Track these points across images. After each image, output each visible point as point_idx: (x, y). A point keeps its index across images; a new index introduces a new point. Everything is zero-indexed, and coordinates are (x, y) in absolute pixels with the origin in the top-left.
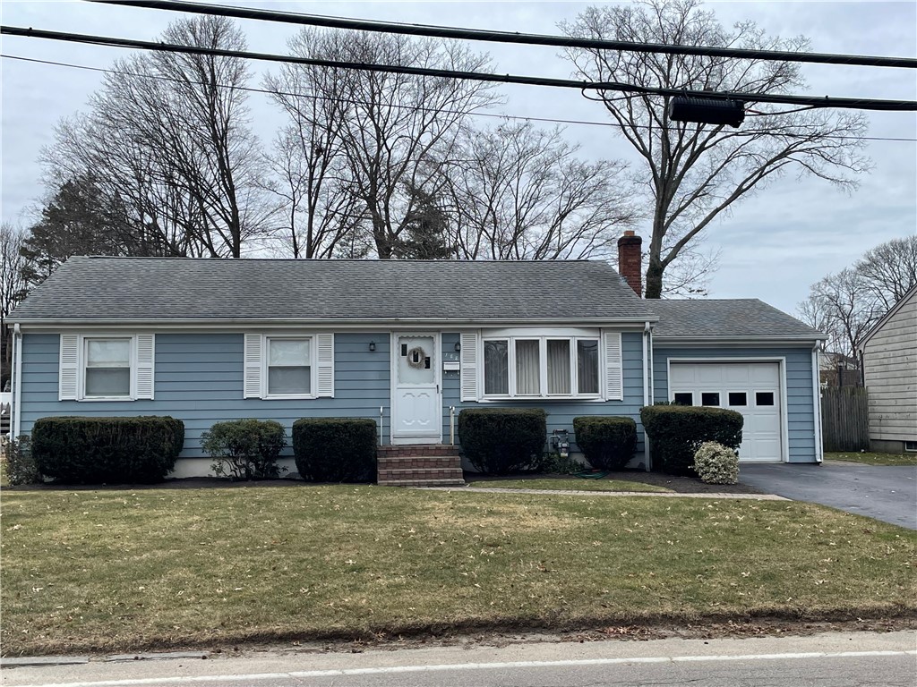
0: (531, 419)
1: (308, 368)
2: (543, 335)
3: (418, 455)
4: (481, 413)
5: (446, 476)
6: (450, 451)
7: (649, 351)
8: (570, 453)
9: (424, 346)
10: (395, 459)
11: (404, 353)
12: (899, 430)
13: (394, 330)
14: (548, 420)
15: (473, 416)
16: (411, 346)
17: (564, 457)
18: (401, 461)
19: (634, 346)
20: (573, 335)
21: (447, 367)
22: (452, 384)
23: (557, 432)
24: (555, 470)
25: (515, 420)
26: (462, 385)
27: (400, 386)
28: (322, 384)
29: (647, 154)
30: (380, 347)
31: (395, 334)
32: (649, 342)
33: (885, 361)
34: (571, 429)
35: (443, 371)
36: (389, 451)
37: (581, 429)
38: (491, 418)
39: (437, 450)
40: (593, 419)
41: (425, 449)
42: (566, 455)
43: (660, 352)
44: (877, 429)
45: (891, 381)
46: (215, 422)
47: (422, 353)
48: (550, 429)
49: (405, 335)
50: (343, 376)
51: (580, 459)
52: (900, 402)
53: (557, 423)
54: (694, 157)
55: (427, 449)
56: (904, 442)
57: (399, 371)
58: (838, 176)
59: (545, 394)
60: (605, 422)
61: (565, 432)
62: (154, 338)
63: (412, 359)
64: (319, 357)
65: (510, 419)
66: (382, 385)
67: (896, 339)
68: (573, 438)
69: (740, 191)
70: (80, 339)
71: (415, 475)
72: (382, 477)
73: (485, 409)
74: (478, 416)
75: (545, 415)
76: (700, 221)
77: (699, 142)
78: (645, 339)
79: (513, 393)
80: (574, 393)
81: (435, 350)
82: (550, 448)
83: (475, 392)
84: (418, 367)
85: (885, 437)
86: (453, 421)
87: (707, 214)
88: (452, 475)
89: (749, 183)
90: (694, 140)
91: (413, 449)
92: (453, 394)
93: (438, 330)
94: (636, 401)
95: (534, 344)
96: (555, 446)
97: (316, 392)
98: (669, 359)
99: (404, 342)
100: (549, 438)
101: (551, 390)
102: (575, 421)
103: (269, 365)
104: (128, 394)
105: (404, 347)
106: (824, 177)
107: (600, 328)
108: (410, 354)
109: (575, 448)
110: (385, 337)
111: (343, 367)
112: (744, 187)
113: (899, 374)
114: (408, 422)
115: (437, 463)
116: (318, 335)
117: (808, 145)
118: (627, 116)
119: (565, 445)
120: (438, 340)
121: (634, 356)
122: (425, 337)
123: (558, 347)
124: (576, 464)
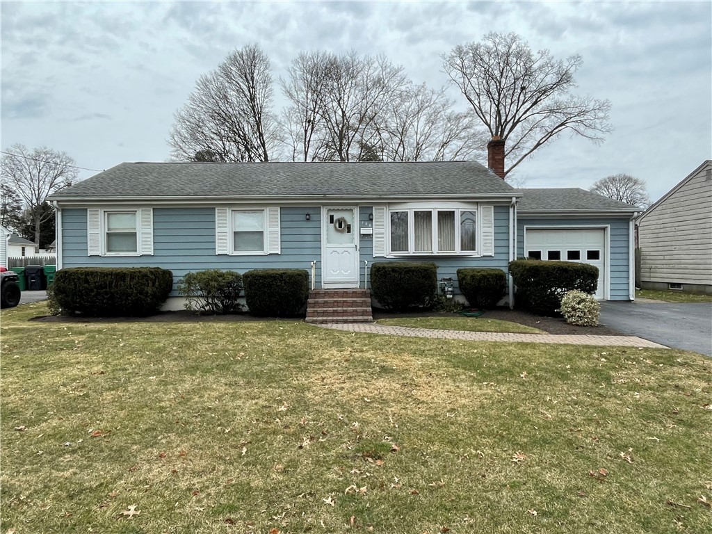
0: (426, 270)
1: (262, 233)
2: (435, 207)
3: (339, 297)
4: (386, 266)
5: (359, 314)
6: (363, 294)
7: (514, 219)
8: (454, 295)
9: (346, 216)
10: (321, 300)
11: (332, 221)
12: (665, 276)
13: (325, 205)
14: (438, 271)
15: (380, 268)
16: (337, 216)
17: (449, 299)
18: (326, 302)
19: (503, 216)
20: (457, 208)
21: (363, 232)
22: (368, 244)
23: (445, 280)
24: (443, 308)
25: (413, 271)
26: (374, 245)
27: (329, 245)
28: (272, 244)
29: (489, 126)
30: (313, 217)
31: (325, 207)
32: (514, 213)
33: (657, 231)
34: (455, 277)
35: (360, 234)
36: (317, 295)
37: (463, 279)
38: (394, 270)
39: (354, 293)
40: (473, 270)
41: (345, 293)
42: (451, 296)
43: (521, 221)
44: (647, 275)
45: (660, 244)
46: (187, 272)
47: (345, 221)
48: (439, 277)
49: (332, 208)
50: (286, 238)
51: (461, 299)
52: (667, 257)
53: (445, 273)
54: (514, 125)
55: (346, 292)
56: (668, 283)
57: (327, 235)
58: (593, 136)
59: (436, 251)
60: (482, 273)
61: (450, 279)
62: (152, 211)
63: (337, 225)
64: (269, 224)
65: (408, 270)
66: (315, 245)
67: (667, 216)
68: (456, 284)
69: (539, 144)
70: (101, 212)
71: (335, 313)
72: (310, 315)
73: (390, 263)
74: (384, 268)
75: (436, 267)
76: (516, 162)
77: (517, 118)
78: (511, 210)
79: (412, 251)
80: (458, 251)
81: (354, 218)
82: (439, 291)
83: (383, 250)
84: (342, 232)
85: (652, 280)
86: (366, 271)
87: (520, 158)
88: (364, 313)
89: (544, 140)
90: (514, 116)
91: (335, 293)
92: (368, 251)
93: (356, 204)
94: (503, 257)
95: (428, 215)
96: (443, 290)
97: (267, 250)
98: (525, 227)
99: (332, 214)
100: (439, 283)
101: (440, 249)
102: (459, 272)
103: (234, 230)
104: (136, 251)
105: (332, 217)
106: (585, 136)
107: (477, 202)
108: (336, 222)
109: (457, 291)
110: (317, 209)
111: (287, 231)
112: (541, 142)
113: (667, 239)
114: (334, 272)
115: (353, 304)
116: (268, 208)
117: (577, 118)
118: (478, 105)
119: (450, 289)
120: (356, 211)
121: (503, 223)
122: (346, 210)
123: (446, 217)
124: (459, 304)
